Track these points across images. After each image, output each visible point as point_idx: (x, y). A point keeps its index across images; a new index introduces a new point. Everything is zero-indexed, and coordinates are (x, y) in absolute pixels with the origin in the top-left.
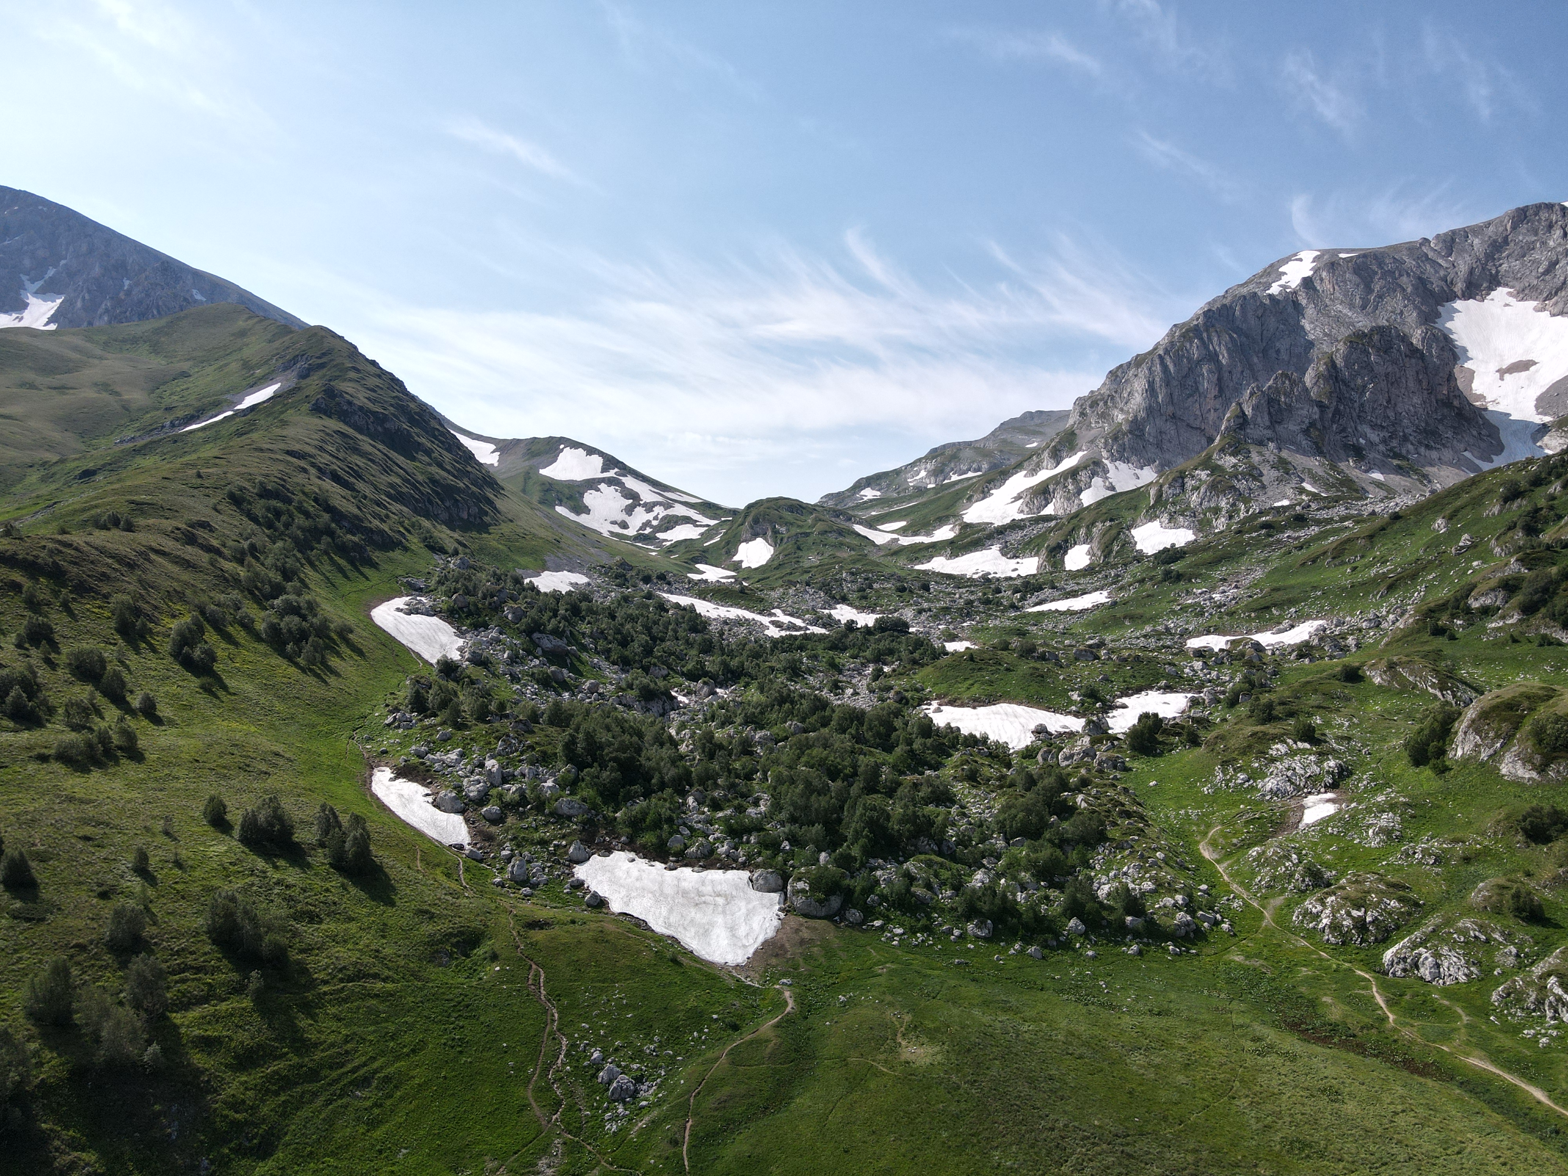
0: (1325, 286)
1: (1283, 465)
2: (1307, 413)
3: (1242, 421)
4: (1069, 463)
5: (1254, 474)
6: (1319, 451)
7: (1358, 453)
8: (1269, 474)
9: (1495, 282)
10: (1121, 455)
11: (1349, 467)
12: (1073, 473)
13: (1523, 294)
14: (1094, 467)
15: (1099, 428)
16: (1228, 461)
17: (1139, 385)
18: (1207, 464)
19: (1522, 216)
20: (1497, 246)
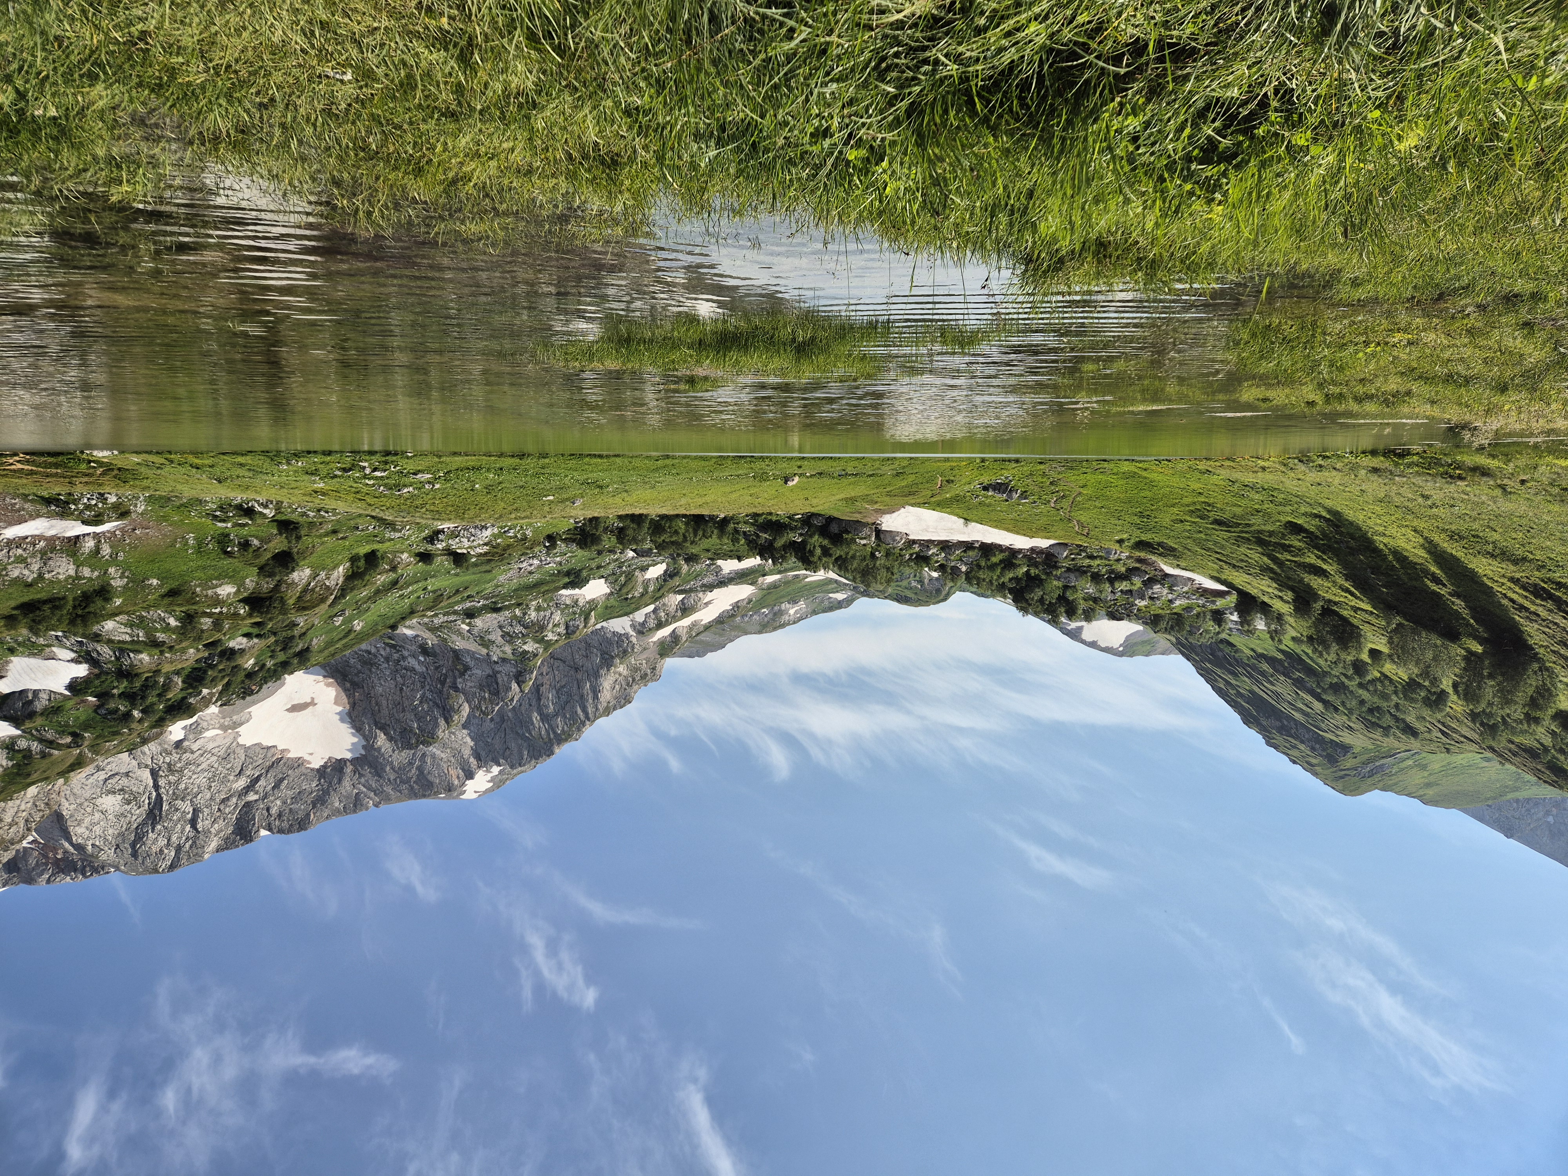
0: (455, 773)
1: (485, 642)
2: (467, 683)
3: (519, 678)
4: (665, 632)
5: (509, 637)
6: (457, 655)
7: (424, 650)
8: (496, 636)
9: (321, 772)
10: (620, 638)
11: (431, 640)
12: (660, 625)
13: (299, 763)
14: (642, 630)
15: (638, 659)
16: (530, 647)
17: (606, 695)
18: (548, 644)
19: (302, 824)
20: (320, 801)
